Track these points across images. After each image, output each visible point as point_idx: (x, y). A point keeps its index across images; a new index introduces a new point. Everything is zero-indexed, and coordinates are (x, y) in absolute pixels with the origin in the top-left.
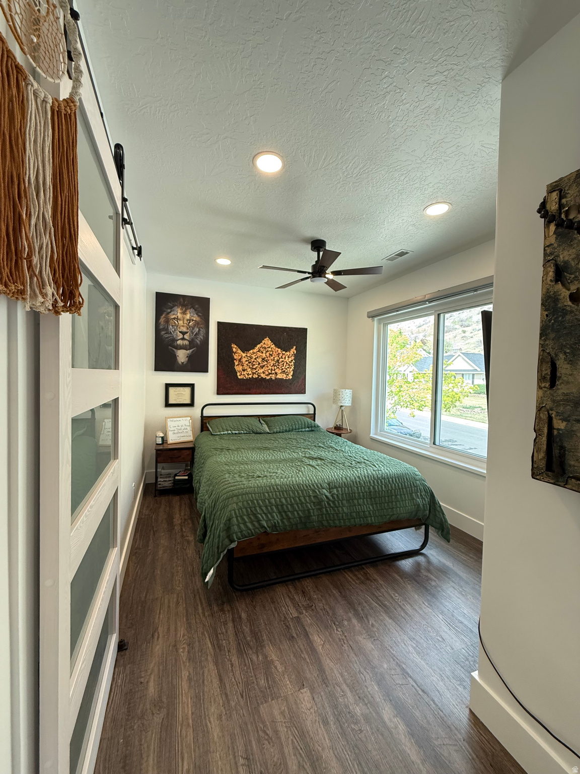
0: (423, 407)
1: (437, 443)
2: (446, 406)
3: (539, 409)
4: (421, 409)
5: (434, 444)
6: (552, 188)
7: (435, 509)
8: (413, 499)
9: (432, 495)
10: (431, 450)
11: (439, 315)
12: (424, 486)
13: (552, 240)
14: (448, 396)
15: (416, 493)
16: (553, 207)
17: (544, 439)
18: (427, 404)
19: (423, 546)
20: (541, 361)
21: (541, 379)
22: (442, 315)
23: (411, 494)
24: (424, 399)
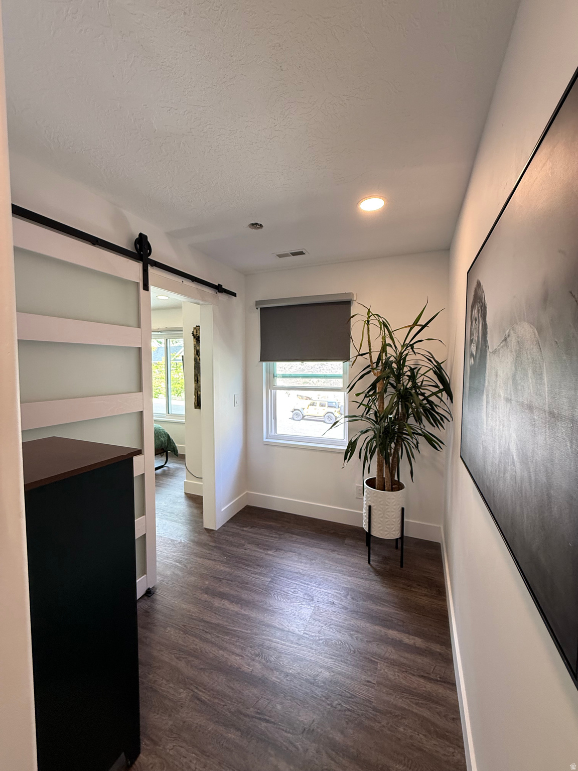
0: (158, 394)
1: (170, 413)
2: (177, 392)
3: (195, 389)
4: (157, 396)
5: (168, 413)
6: (195, 328)
7: (170, 442)
8: (159, 439)
9: (169, 436)
10: (167, 417)
11: (167, 340)
12: (164, 432)
13: (195, 343)
14: (179, 383)
15: (161, 436)
16: (195, 333)
17: (197, 397)
18: (162, 392)
19: (166, 463)
20: (195, 376)
21: (195, 381)
22: (168, 340)
23: (158, 437)
24: (158, 388)
